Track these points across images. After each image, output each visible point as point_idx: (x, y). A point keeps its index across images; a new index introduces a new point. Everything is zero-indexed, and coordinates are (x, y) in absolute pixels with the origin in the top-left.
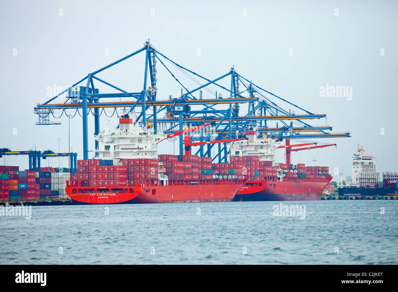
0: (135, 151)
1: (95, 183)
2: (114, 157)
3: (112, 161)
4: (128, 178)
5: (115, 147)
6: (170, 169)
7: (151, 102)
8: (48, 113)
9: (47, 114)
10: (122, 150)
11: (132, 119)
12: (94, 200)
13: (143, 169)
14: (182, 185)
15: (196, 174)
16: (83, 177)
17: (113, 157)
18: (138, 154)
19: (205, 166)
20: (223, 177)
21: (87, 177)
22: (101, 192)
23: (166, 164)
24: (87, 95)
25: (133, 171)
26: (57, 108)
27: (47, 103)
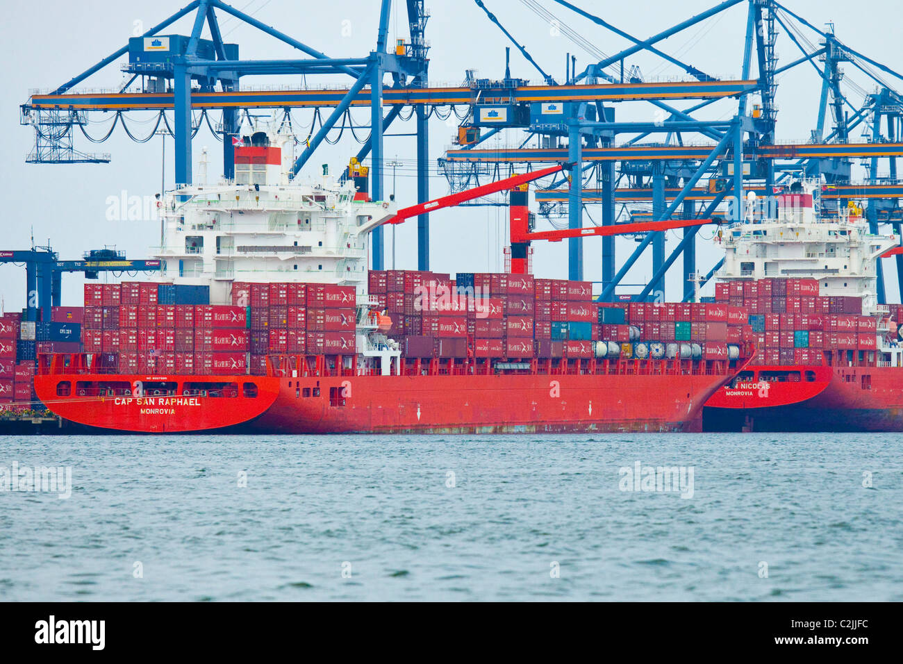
0: (283, 256)
1: (132, 363)
2: (217, 275)
3: (206, 288)
4: (250, 347)
5: (222, 242)
6: (417, 320)
7: (406, 92)
8: (66, 124)
9: (64, 128)
10: (242, 254)
11: (279, 149)
12: (127, 421)
13: (301, 317)
14: (462, 373)
15: (520, 336)
16: (102, 341)
18: (296, 267)
19: (563, 311)
20: (649, 349)
21: (115, 341)
22: (150, 393)
23: (404, 303)
24: (190, 65)
25: (266, 324)
26: (96, 106)
27: (64, 90)
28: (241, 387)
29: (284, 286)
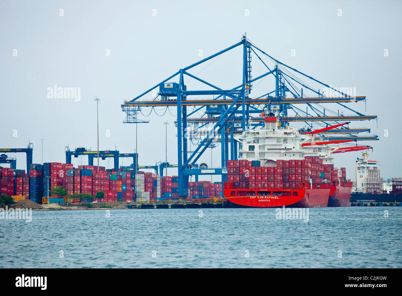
0: (282, 151)
1: (254, 185)
2: (260, 158)
5: (261, 147)
10: (269, 151)
12: (254, 203)
13: (300, 171)
16: (233, 178)
17: (258, 158)
18: (286, 155)
21: (238, 179)
22: (262, 195)
25: (288, 173)
27: (135, 100)
28: (292, 193)
29: (294, 161)
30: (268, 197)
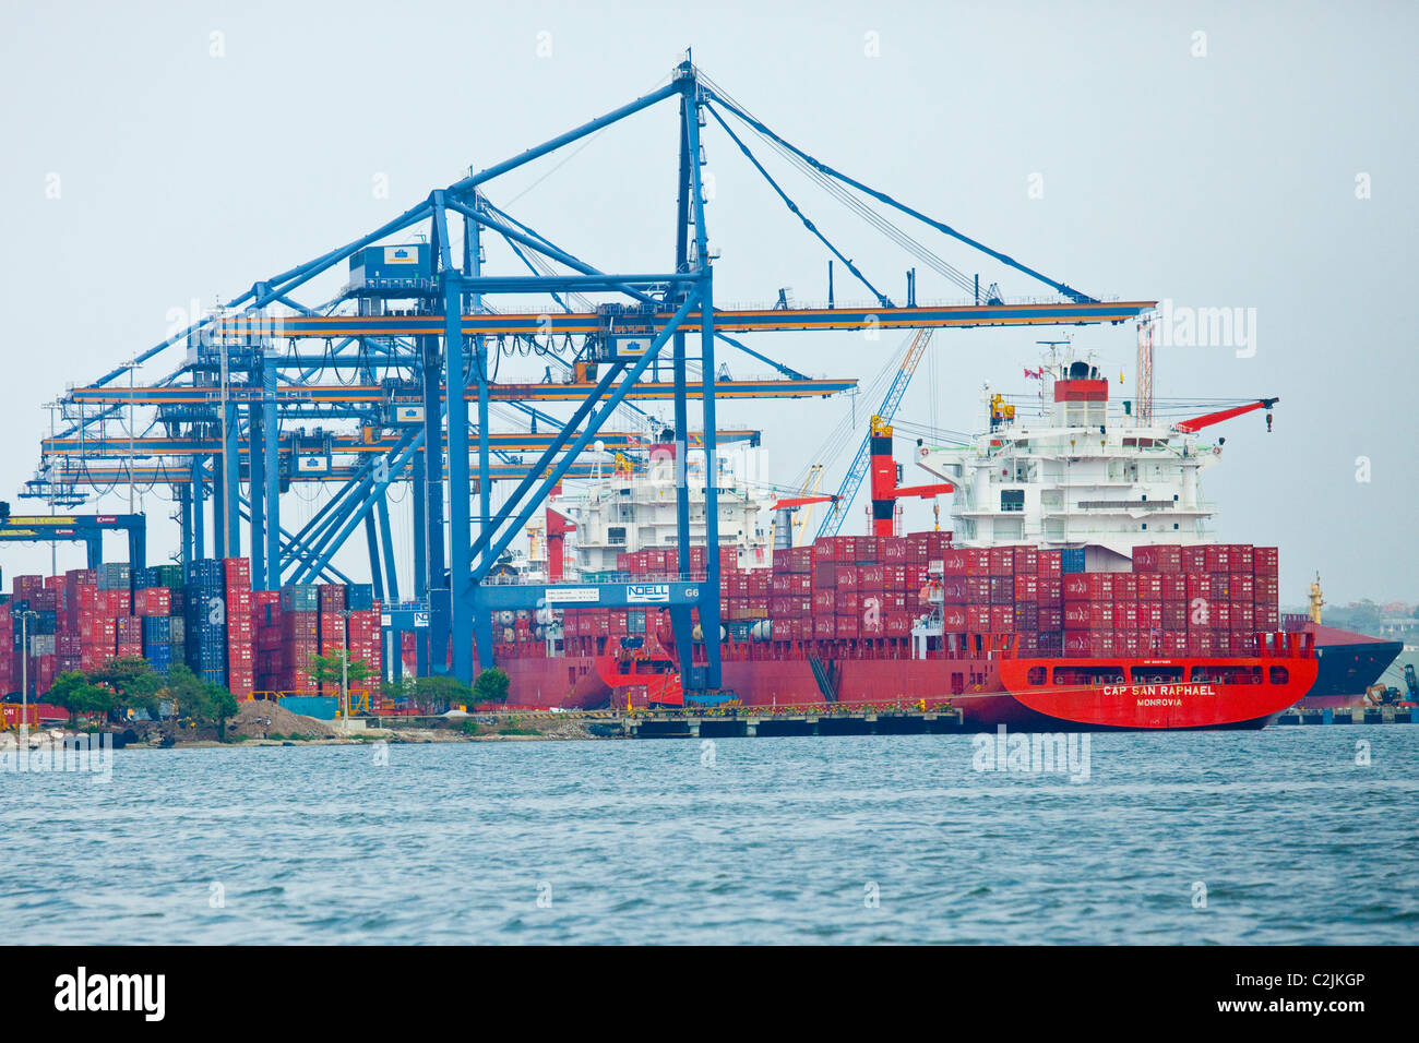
0: (1129, 513)
1: (1107, 644)
10: (1083, 511)
12: (1122, 714)
13: (1247, 587)
18: (1144, 527)
21: (1008, 619)
22: (1148, 681)
28: (1266, 672)
29: (1225, 549)
30: (1175, 689)
